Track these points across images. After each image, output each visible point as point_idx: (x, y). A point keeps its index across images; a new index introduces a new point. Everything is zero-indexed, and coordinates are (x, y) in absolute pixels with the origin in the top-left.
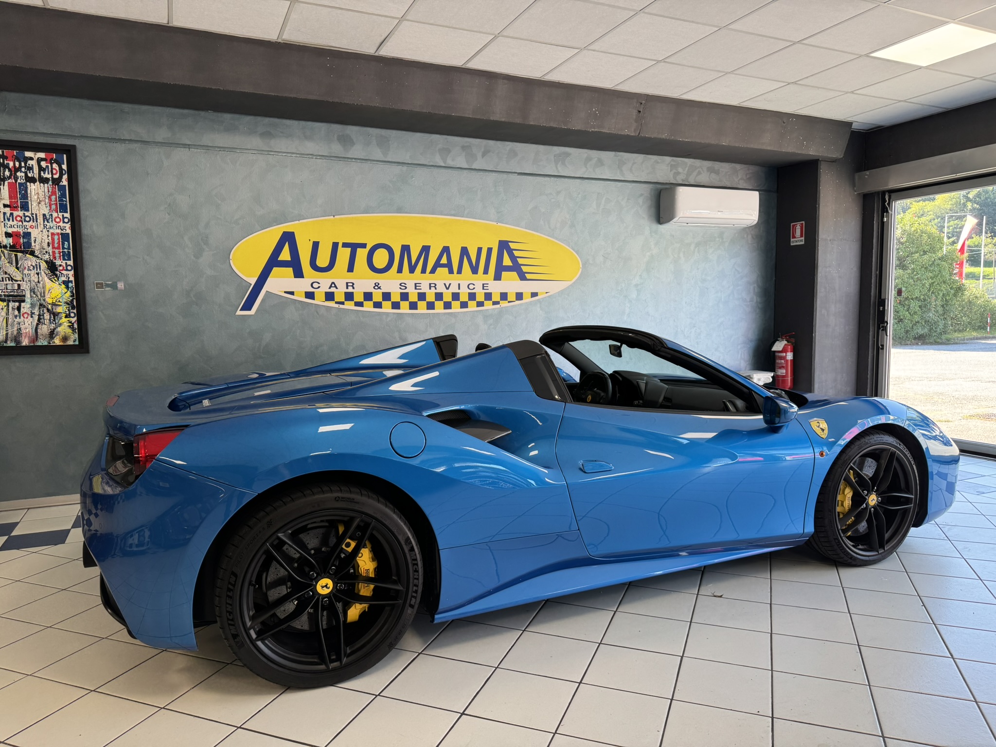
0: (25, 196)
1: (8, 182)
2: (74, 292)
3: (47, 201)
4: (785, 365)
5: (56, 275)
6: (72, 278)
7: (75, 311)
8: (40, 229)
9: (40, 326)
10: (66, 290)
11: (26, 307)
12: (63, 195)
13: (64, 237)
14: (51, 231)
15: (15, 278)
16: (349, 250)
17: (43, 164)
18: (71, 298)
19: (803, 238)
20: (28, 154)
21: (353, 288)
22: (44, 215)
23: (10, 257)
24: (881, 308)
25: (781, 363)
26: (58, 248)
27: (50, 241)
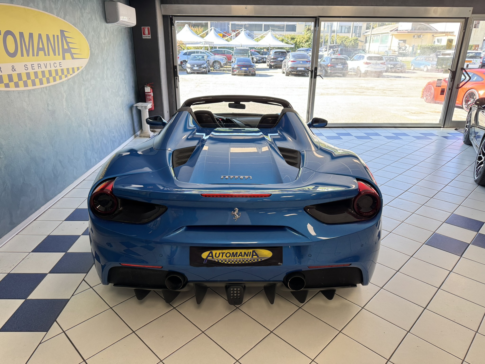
4: (151, 99)
19: (150, 35)
21: (1, 72)
24: (176, 70)
25: (150, 98)
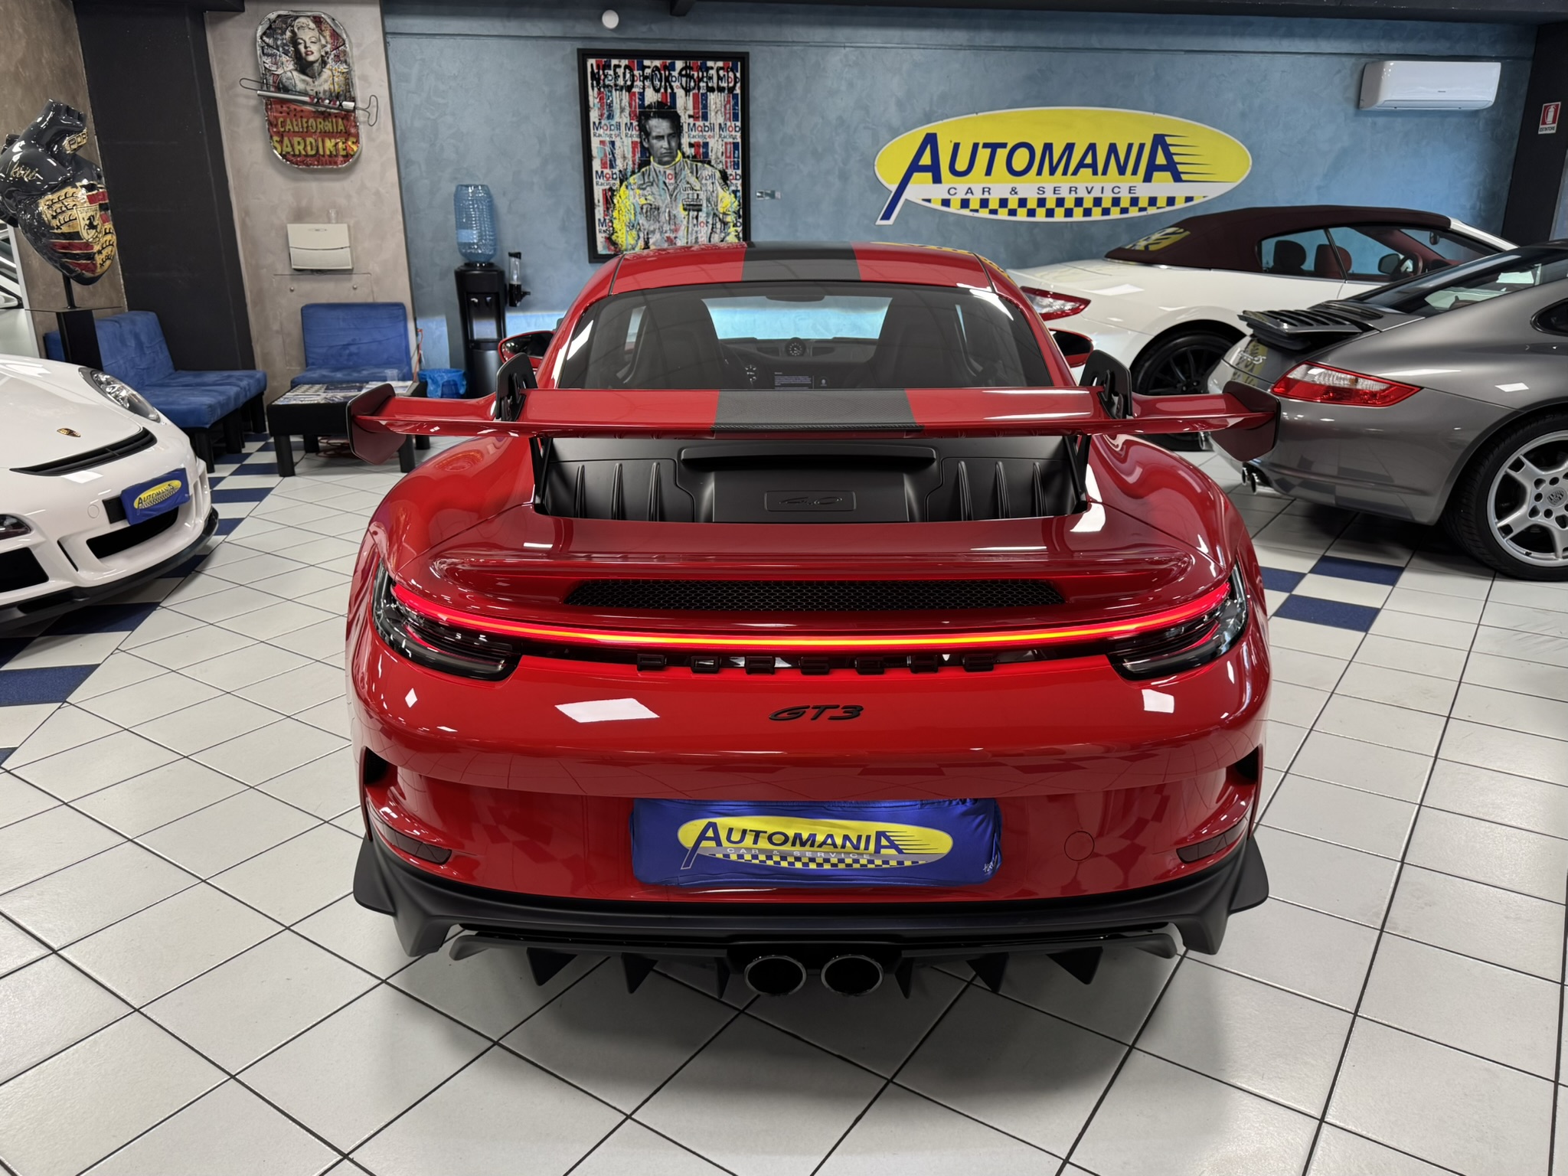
0: (705, 107)
1: (693, 94)
2: (741, 201)
3: (723, 110)
5: (727, 184)
6: (740, 188)
7: (741, 220)
8: (716, 139)
9: (713, 235)
10: (734, 199)
11: (702, 216)
12: (736, 104)
13: (736, 145)
14: (725, 140)
15: (695, 188)
16: (989, 151)
17: (721, 73)
18: (738, 208)
20: (710, 64)
21: (989, 194)
22: (720, 124)
23: (692, 168)
26: (730, 157)
27: (724, 151)
